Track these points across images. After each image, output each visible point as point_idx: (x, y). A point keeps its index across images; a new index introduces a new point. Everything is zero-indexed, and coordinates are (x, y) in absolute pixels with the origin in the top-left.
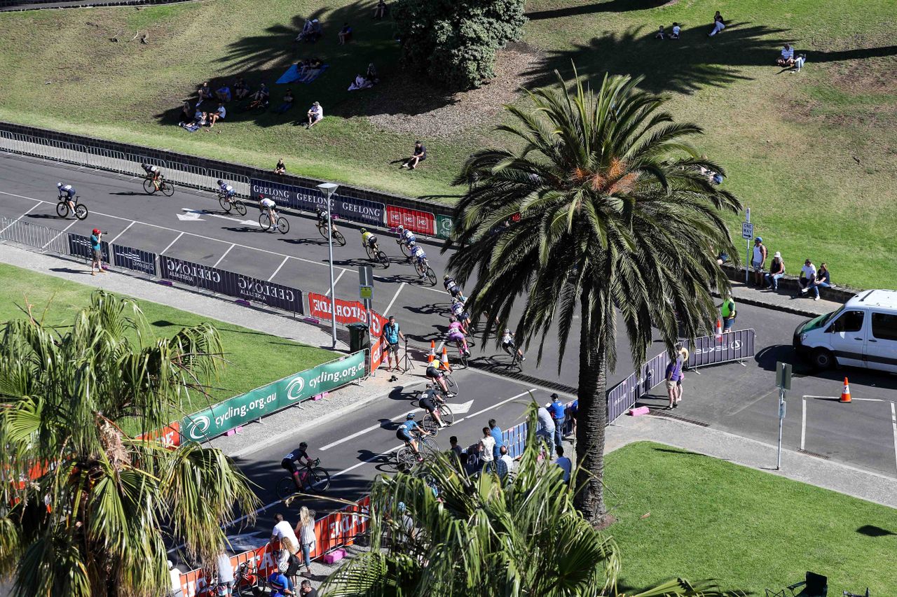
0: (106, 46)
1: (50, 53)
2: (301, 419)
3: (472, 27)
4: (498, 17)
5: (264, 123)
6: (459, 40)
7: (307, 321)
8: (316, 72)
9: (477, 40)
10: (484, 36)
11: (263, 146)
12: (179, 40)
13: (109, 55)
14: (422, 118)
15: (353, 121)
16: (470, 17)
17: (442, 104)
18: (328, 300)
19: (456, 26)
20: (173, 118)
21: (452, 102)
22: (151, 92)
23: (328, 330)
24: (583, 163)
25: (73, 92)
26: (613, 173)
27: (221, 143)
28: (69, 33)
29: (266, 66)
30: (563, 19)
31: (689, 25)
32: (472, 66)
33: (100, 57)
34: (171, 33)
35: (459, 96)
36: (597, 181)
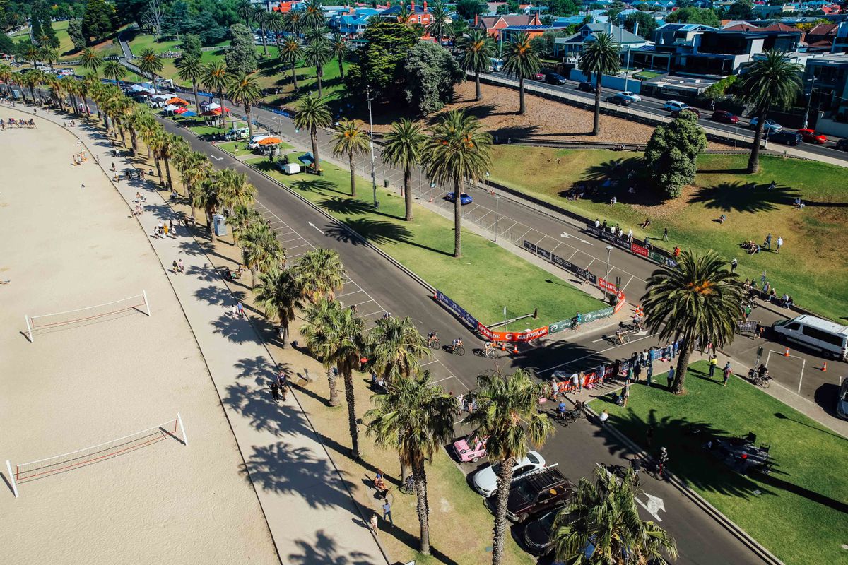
0: (546, 163)
1: (527, 163)
2: (589, 329)
3: (675, 178)
4: (685, 175)
5: (595, 201)
6: (669, 182)
7: (597, 287)
8: (616, 184)
9: (676, 183)
10: (678, 182)
11: (594, 210)
12: (571, 164)
13: (547, 167)
14: (651, 208)
15: (627, 205)
16: (674, 174)
17: (659, 204)
18: (605, 281)
19: (669, 177)
20: (564, 194)
21: (663, 204)
22: (559, 183)
23: (603, 292)
24: (693, 281)
25: (533, 179)
26: (703, 286)
27: (580, 207)
28: (535, 156)
29: (599, 179)
30: (711, 174)
31: (759, 183)
32: (672, 192)
33: (544, 167)
34: (569, 161)
35: (666, 201)
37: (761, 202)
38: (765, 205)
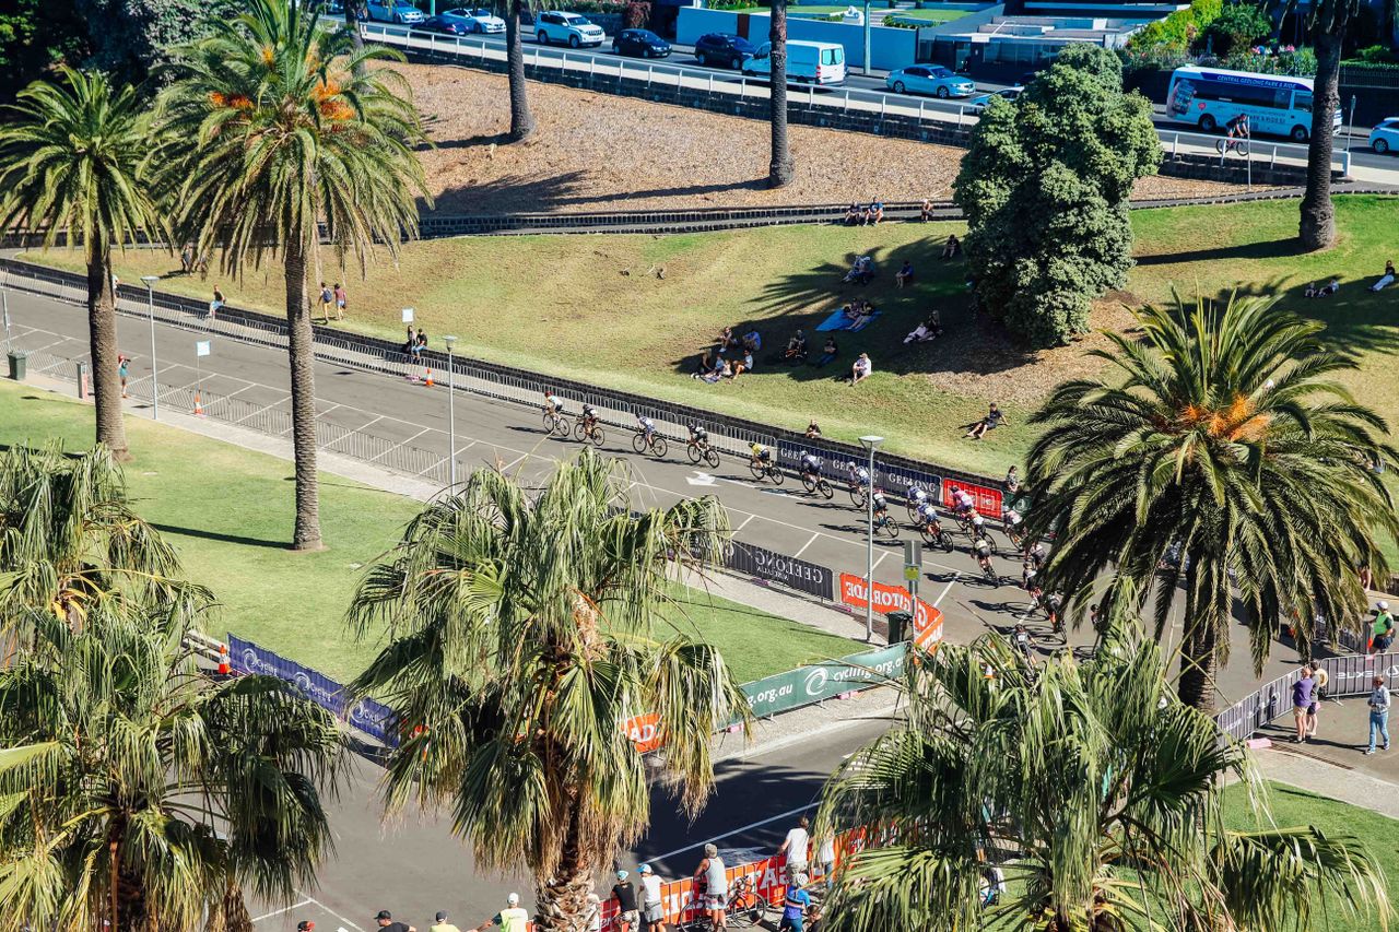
0: (614, 278)
1: (549, 285)
2: (823, 721)
3: (1061, 268)
4: (1098, 258)
5: (799, 377)
6: (1046, 283)
7: (835, 608)
8: (865, 319)
9: (1069, 284)
10: (1078, 279)
11: (795, 403)
12: (703, 276)
13: (619, 290)
14: (995, 379)
15: (910, 379)
16: (1062, 256)
17: (1021, 363)
18: (865, 583)
19: (1044, 266)
21: (1033, 361)
22: (667, 335)
23: (862, 620)
24: (1197, 399)
25: (574, 332)
26: (1236, 415)
27: (744, 398)
28: (573, 263)
29: (810, 310)
30: (1181, 264)
31: (1349, 277)
32: (1060, 316)
33: (607, 291)
34: (694, 268)
35: (1042, 353)
36: (1214, 424)
37: (1366, 327)
38: (1382, 336)
